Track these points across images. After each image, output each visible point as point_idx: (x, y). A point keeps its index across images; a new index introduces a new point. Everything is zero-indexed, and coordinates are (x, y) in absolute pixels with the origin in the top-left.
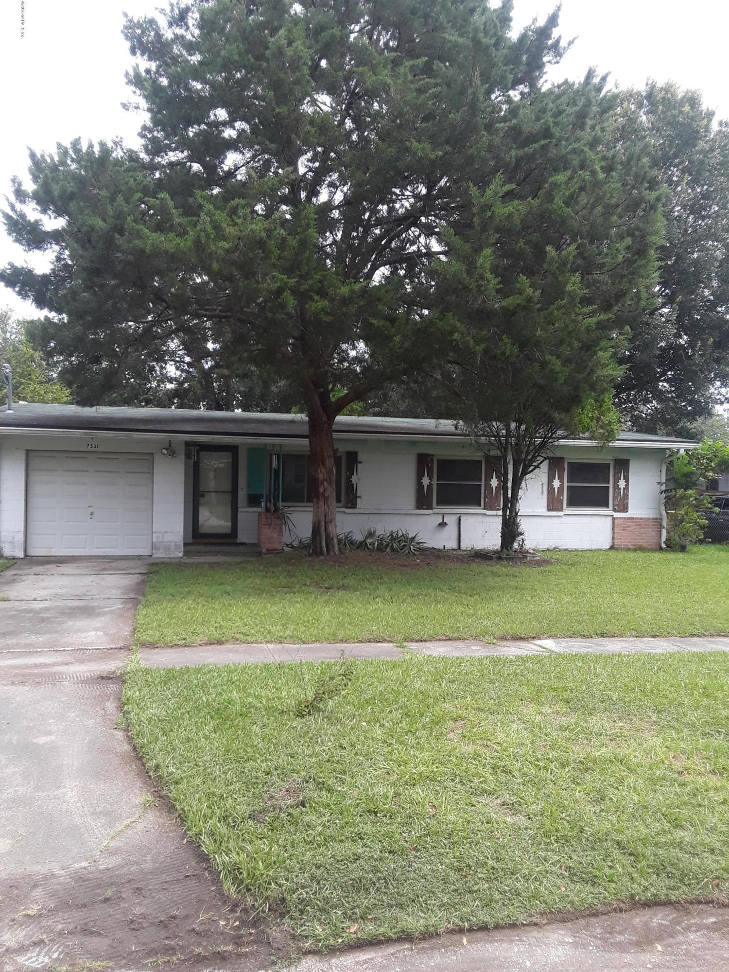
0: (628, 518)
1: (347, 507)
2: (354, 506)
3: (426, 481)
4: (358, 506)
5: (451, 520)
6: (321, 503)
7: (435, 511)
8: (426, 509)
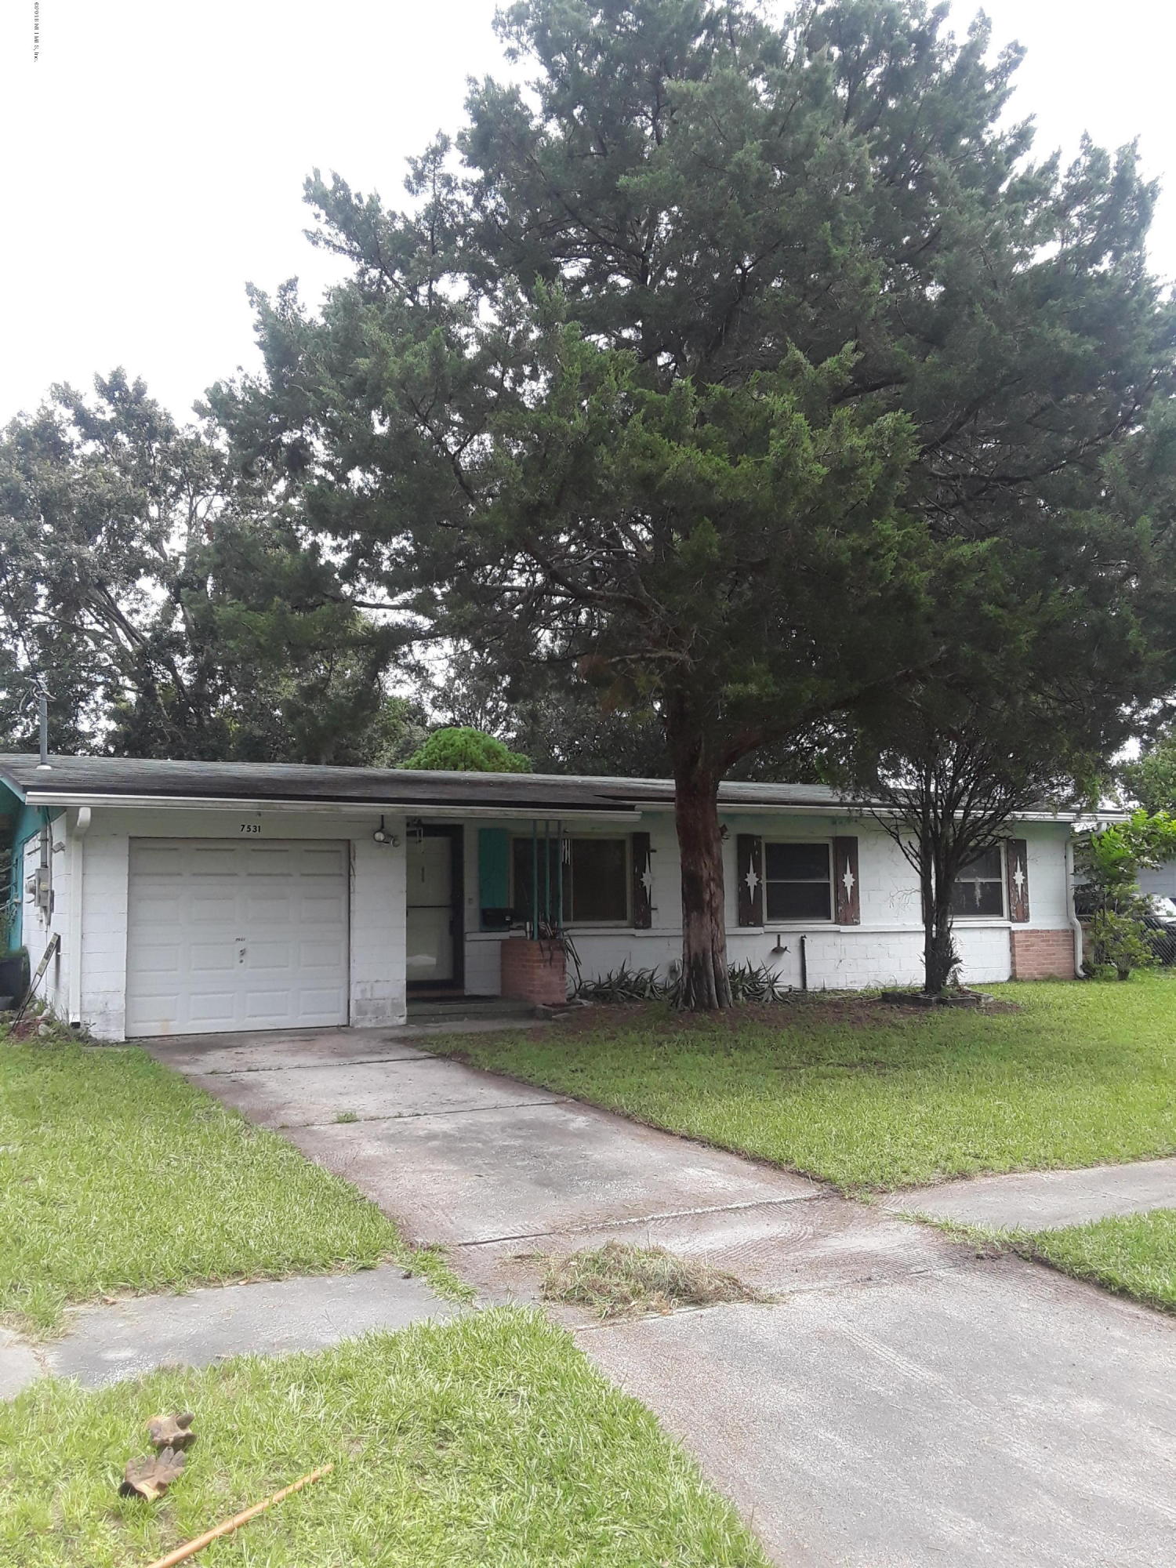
0: (1032, 931)
1: (637, 928)
2: (646, 924)
3: (752, 879)
4: (653, 925)
5: (790, 942)
6: (707, 918)
7: (768, 928)
8: (754, 926)
